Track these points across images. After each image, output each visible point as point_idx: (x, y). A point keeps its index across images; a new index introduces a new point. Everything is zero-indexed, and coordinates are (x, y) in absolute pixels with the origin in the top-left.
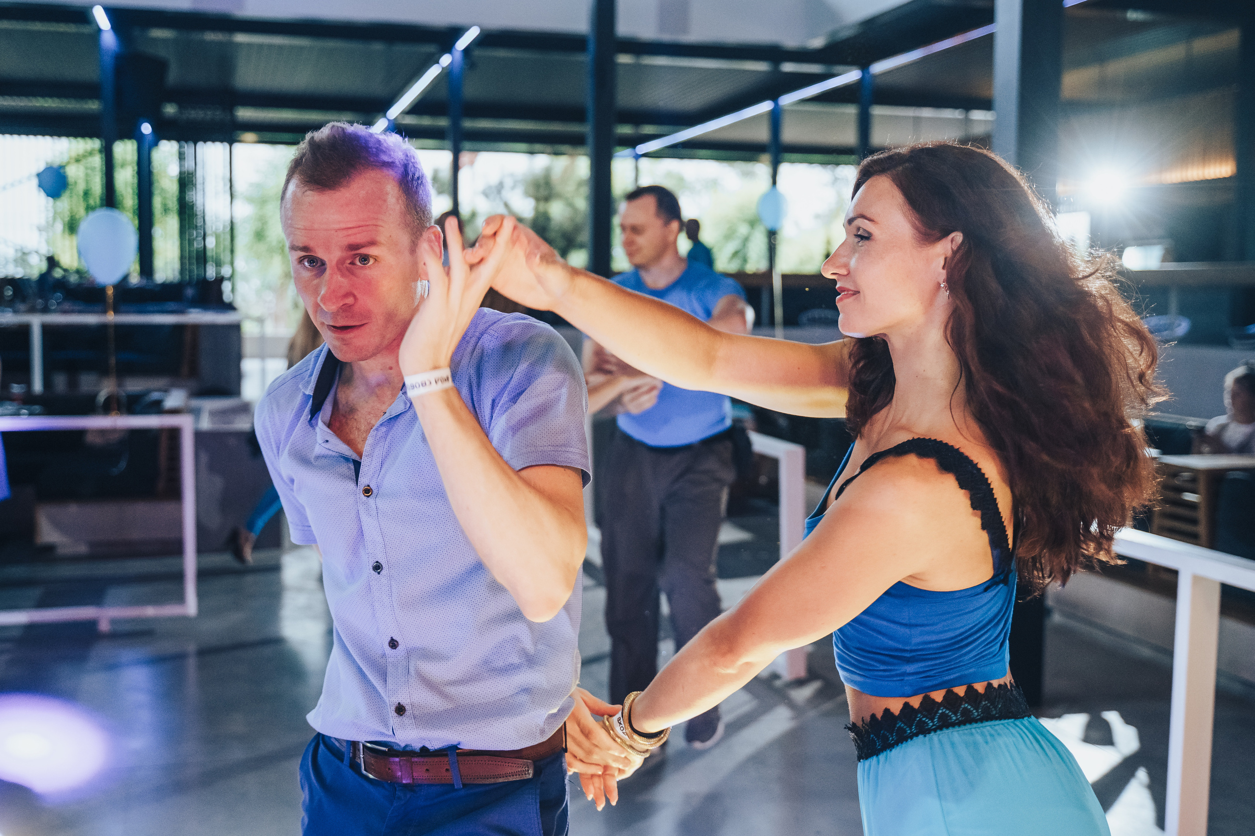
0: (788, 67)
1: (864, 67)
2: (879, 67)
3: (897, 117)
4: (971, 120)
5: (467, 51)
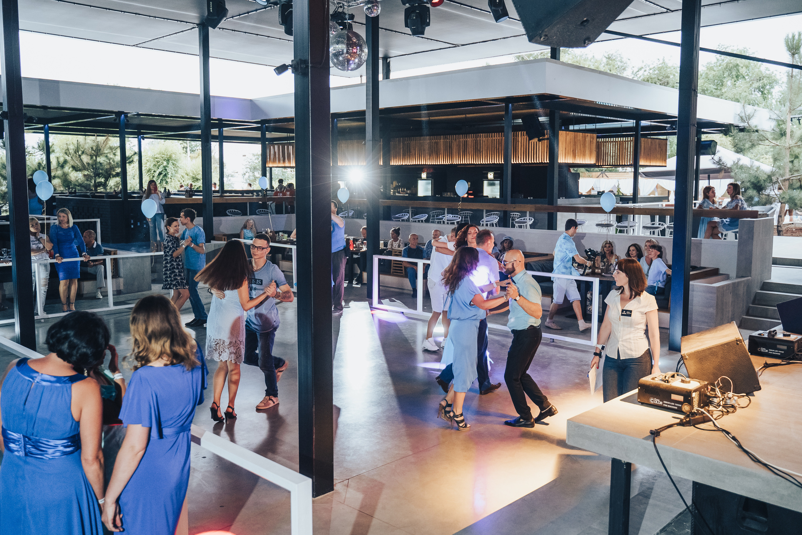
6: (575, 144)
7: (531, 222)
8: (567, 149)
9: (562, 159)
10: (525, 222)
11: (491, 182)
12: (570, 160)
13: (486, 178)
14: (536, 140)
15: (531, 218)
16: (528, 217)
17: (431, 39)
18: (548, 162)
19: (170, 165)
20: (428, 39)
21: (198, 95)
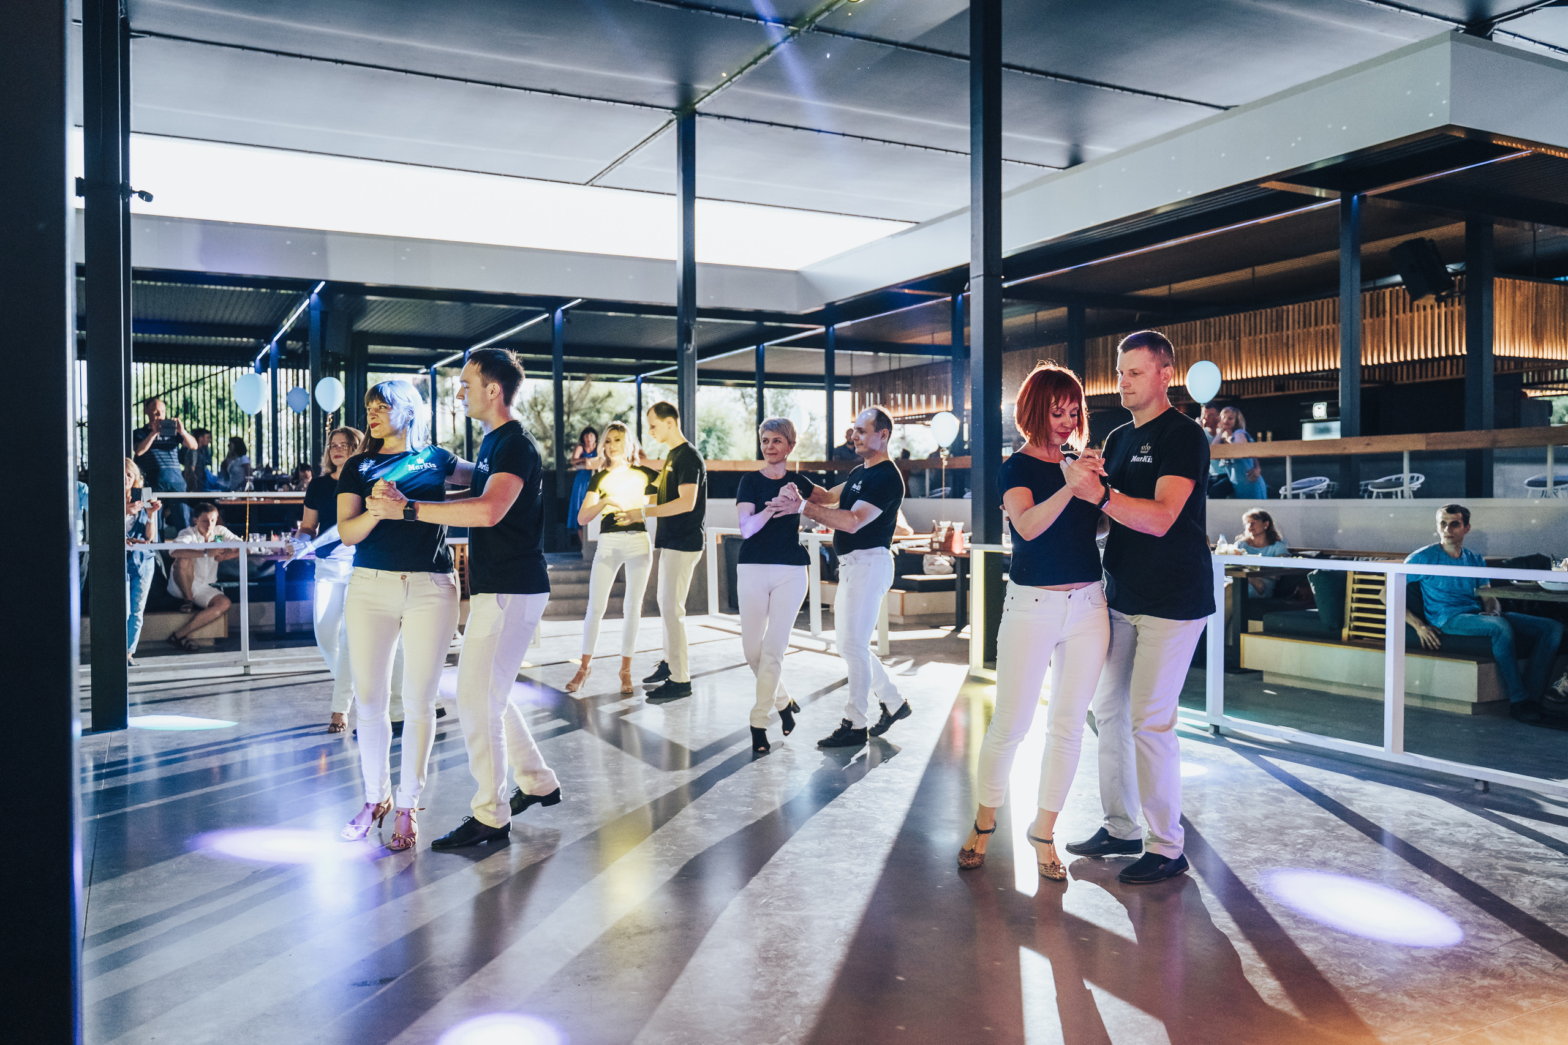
1: (829, 325)
6: (1539, 308)
7: (1417, 485)
8: (1517, 320)
9: (1502, 348)
10: (1401, 485)
11: (1322, 425)
12: (1525, 350)
13: (1310, 418)
14: (1430, 300)
15: (1416, 475)
16: (1406, 475)
17: (1166, 97)
18: (1465, 352)
19: (713, 440)
20: (1157, 95)
21: (674, 262)
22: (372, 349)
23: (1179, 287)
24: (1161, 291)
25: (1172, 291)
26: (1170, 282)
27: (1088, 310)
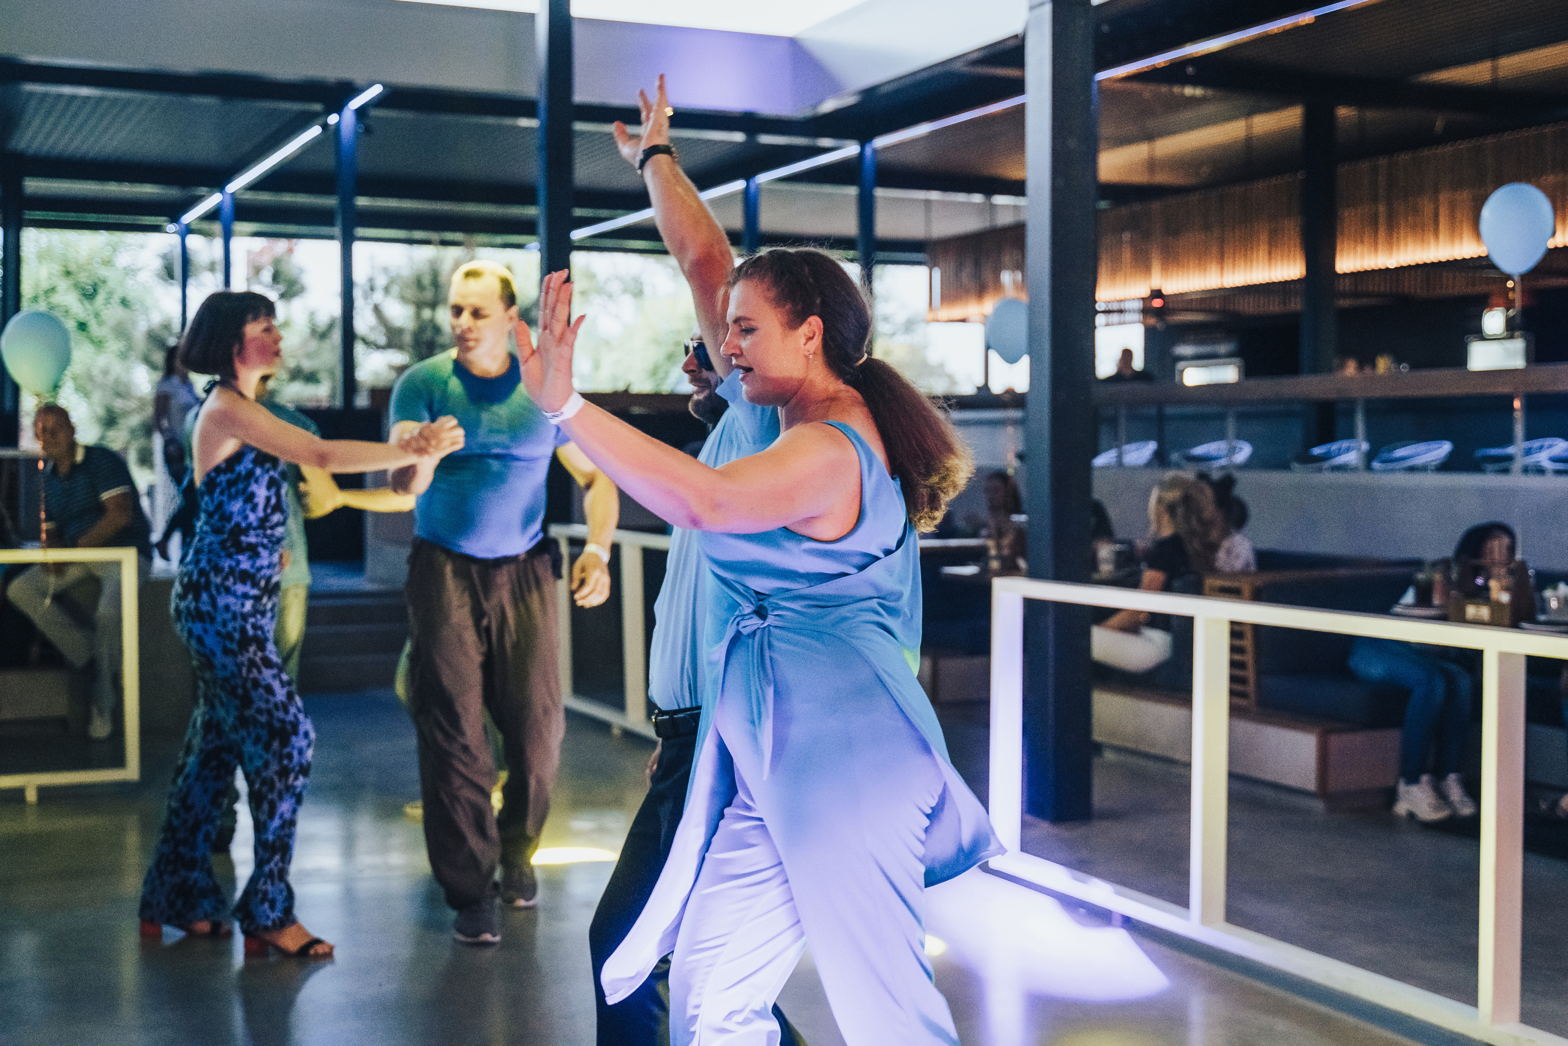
0: (766, 139)
1: (864, 140)
2: (881, 142)
3: (903, 200)
4: (996, 206)
5: (361, 112)
22: (33, 185)
23: (1513, 64)
24: (1477, 73)
25: (1501, 74)
26: (1494, 54)
27: (1343, 112)
